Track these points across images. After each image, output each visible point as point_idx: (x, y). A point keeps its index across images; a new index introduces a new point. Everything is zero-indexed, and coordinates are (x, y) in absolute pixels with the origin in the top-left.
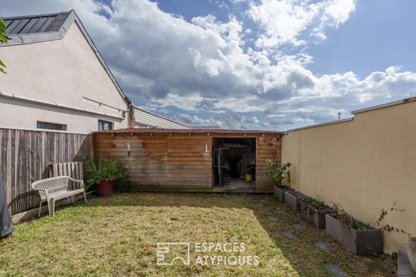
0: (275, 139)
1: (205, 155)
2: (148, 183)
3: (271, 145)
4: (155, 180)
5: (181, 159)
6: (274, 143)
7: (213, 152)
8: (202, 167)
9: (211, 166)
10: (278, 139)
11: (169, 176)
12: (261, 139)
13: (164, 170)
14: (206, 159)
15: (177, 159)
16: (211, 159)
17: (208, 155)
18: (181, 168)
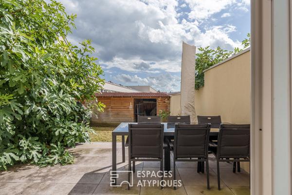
0: (166, 99)
1: (130, 107)
2: (101, 122)
3: (165, 102)
4: (104, 120)
5: (118, 110)
6: (166, 101)
7: (134, 106)
8: (128, 114)
9: (133, 114)
10: (168, 100)
11: (112, 118)
12: (159, 99)
13: (109, 115)
14: (131, 110)
15: (116, 110)
16: (133, 110)
17: (131, 107)
18: (118, 114)
